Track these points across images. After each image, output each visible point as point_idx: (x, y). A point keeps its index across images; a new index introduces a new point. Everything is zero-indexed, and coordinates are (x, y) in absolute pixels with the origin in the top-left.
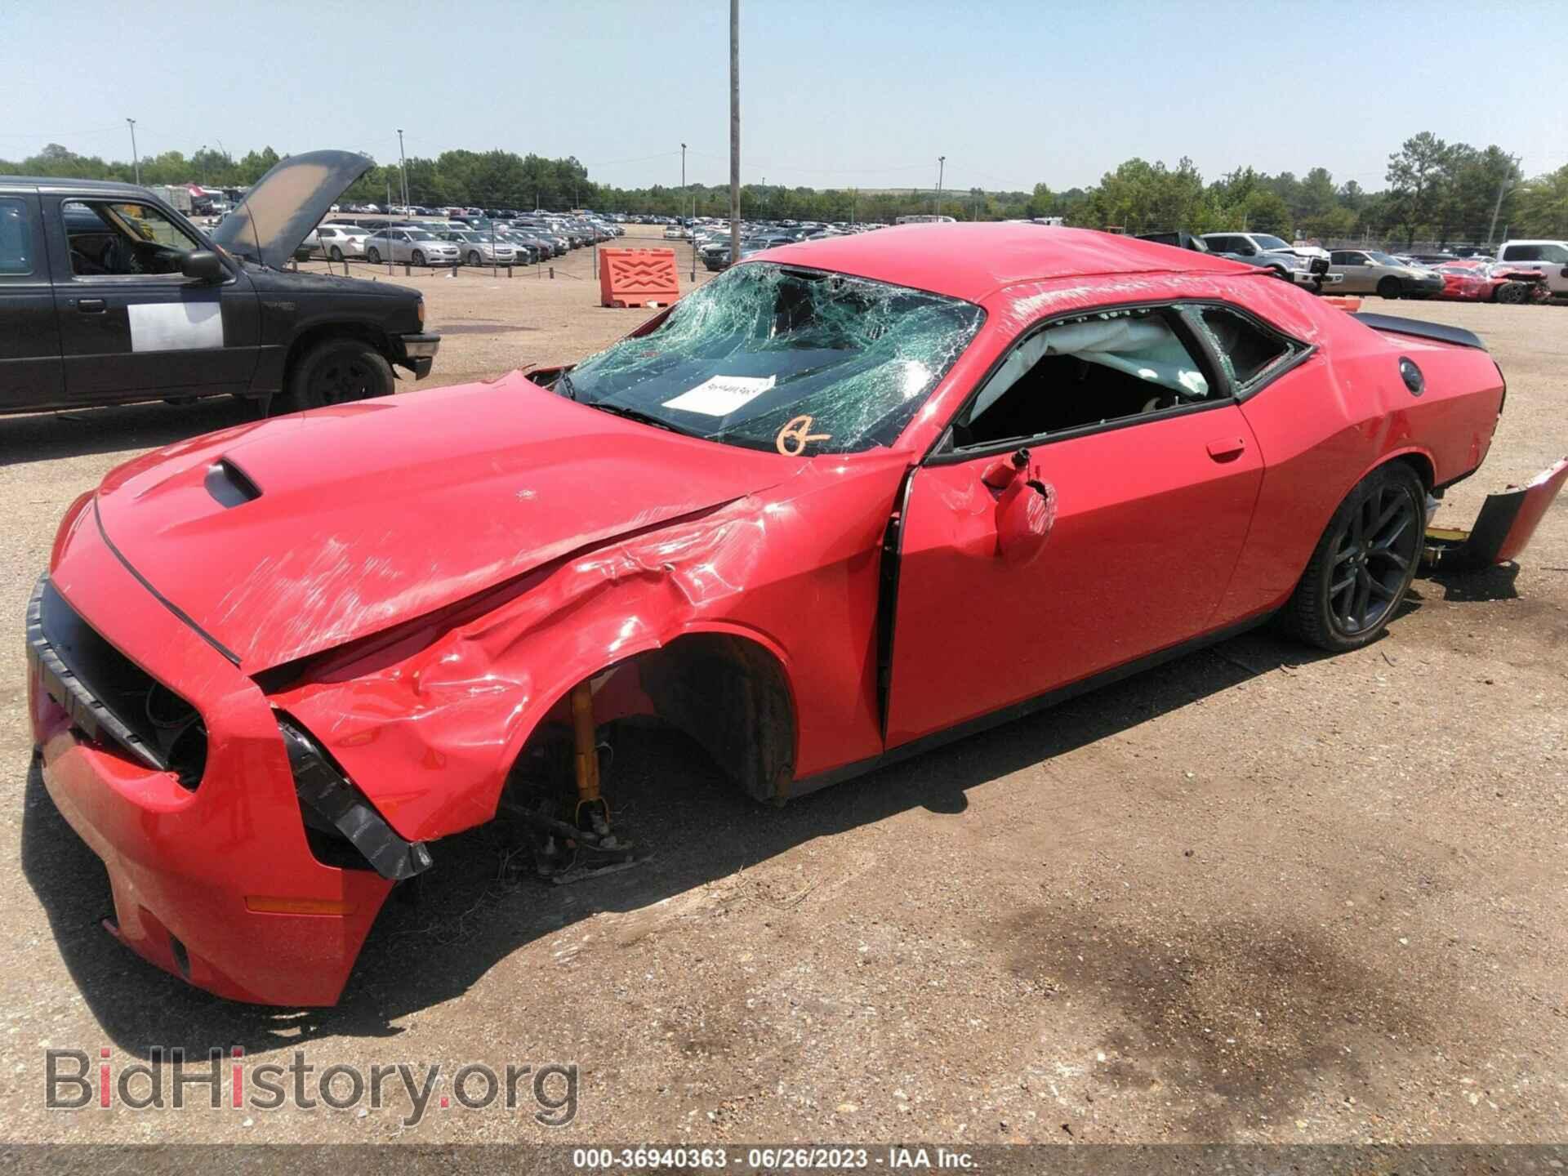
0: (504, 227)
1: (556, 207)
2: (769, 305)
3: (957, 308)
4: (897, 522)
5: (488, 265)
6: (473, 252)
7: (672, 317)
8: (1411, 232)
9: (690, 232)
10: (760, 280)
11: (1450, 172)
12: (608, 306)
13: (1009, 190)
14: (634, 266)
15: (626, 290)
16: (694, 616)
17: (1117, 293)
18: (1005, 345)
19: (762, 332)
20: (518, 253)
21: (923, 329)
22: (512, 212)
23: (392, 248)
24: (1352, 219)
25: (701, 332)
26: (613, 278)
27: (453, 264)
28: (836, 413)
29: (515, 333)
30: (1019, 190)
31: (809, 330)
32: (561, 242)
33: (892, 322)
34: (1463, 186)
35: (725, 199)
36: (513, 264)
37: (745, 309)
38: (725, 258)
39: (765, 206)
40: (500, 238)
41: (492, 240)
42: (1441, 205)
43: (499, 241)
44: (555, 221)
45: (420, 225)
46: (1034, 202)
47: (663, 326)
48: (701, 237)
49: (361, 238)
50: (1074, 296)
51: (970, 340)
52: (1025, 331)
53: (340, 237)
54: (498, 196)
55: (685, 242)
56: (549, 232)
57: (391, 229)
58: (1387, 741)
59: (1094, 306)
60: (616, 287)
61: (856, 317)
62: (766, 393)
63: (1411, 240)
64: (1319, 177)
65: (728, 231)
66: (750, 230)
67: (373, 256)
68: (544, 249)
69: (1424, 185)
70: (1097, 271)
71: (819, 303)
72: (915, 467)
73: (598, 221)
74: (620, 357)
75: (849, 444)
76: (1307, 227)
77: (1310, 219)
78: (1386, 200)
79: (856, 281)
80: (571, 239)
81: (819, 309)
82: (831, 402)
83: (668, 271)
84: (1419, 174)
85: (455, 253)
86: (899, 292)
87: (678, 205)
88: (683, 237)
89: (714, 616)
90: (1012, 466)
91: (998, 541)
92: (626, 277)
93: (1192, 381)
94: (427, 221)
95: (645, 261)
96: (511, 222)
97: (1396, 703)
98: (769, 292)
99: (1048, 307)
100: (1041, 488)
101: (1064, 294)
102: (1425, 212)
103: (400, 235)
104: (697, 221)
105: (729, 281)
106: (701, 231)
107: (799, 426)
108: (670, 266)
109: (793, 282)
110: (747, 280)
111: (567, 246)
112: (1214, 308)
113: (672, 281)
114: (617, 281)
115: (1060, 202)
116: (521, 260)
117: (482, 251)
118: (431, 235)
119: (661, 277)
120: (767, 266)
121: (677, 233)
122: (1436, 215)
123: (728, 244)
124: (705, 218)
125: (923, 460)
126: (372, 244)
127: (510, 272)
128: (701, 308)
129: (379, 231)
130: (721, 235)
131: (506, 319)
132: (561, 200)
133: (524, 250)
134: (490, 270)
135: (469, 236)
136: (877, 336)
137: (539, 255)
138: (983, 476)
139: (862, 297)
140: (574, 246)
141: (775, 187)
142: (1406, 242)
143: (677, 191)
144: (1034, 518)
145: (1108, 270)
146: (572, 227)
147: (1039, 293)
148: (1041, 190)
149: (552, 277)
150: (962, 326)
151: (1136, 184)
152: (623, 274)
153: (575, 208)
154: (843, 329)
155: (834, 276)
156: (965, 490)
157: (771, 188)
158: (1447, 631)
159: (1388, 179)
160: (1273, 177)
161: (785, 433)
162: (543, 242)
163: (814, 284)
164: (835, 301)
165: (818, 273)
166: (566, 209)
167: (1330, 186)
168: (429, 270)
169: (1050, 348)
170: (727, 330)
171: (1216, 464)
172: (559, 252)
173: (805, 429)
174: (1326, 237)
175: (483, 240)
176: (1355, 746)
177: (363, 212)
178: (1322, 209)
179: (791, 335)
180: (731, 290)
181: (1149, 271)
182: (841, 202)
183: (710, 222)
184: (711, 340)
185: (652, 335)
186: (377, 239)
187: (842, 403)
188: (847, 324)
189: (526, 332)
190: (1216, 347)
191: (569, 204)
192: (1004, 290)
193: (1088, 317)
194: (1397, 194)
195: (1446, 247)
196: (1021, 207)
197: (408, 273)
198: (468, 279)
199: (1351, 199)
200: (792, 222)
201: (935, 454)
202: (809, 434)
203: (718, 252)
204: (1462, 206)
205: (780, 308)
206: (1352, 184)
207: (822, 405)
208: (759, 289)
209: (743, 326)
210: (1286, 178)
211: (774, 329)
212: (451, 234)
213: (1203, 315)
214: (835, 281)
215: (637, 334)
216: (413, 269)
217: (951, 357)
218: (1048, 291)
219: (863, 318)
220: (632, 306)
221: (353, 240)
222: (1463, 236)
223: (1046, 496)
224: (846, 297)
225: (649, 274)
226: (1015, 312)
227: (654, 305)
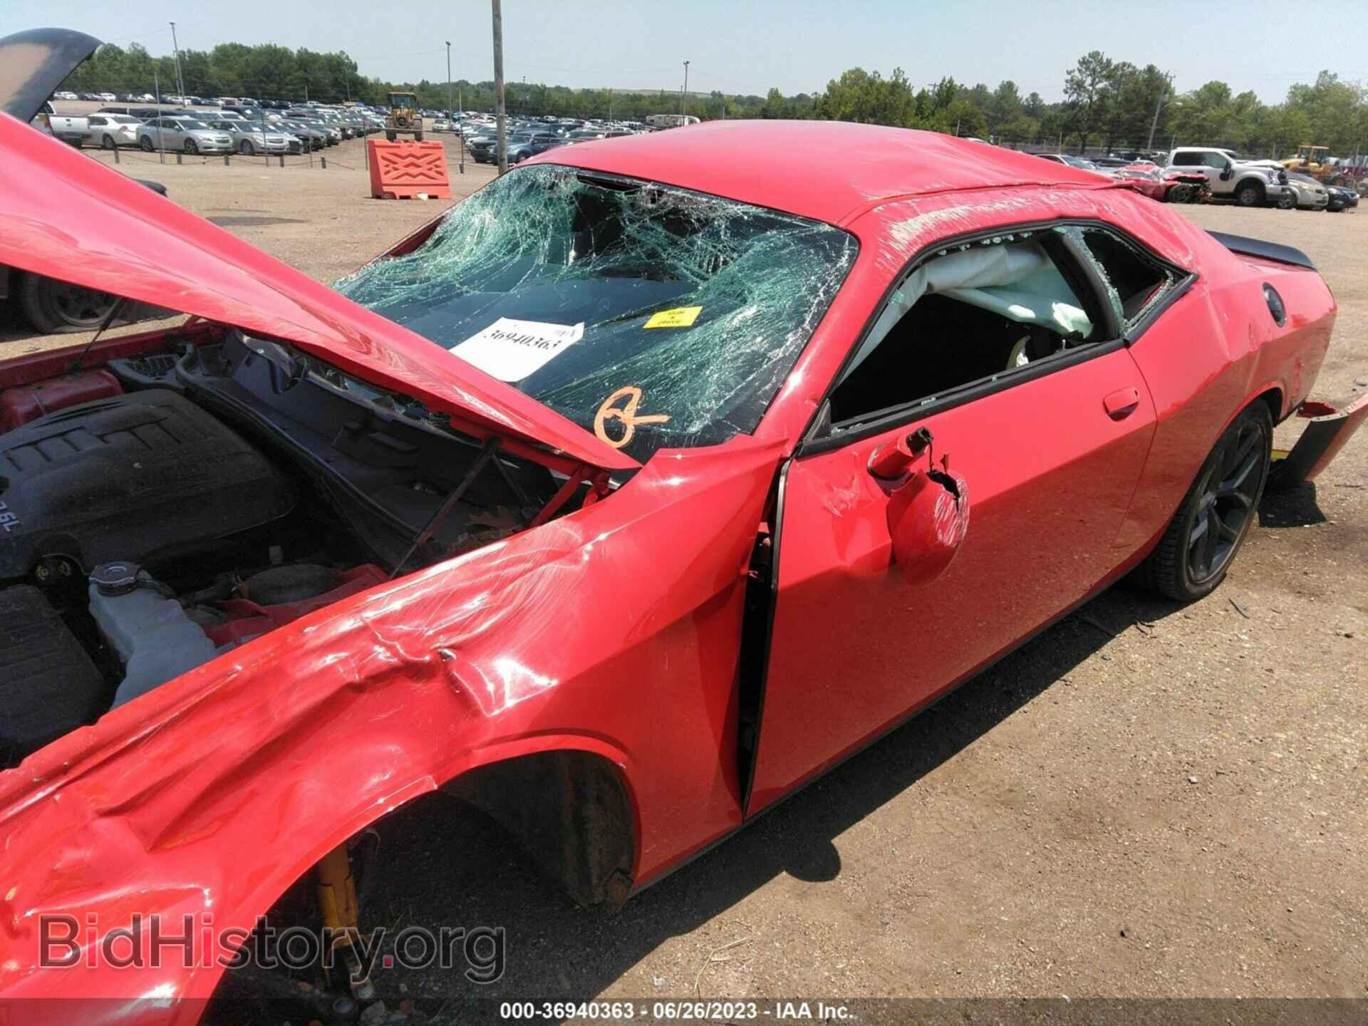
0: (274, 117)
1: (327, 98)
2: (563, 220)
3: (818, 233)
4: (767, 540)
5: (261, 154)
6: (245, 141)
7: (439, 231)
8: (1084, 138)
9: (457, 126)
10: (551, 188)
11: (1116, 86)
12: (379, 197)
13: (745, 94)
14: (403, 158)
15: (397, 182)
16: (489, 737)
17: (998, 212)
18: (887, 285)
19: (556, 256)
20: (290, 142)
21: (779, 263)
22: (285, 103)
23: (162, 137)
24: (1035, 126)
25: (479, 252)
26: (382, 170)
27: (226, 153)
28: (674, 383)
29: (282, 225)
30: (753, 94)
31: (620, 257)
32: (333, 133)
33: (733, 250)
34: (1126, 99)
35: (489, 94)
36: (287, 154)
37: (533, 225)
38: (491, 151)
39: (526, 103)
40: (272, 127)
41: (264, 129)
42: (1109, 116)
43: (271, 131)
44: (326, 110)
45: (193, 115)
46: (769, 104)
47: (429, 242)
48: (468, 130)
49: (133, 127)
50: (955, 217)
51: (843, 278)
52: (907, 265)
53: (112, 126)
54: (274, 86)
55: (452, 135)
56: (321, 122)
57: (160, 118)
58: (1282, 726)
59: (978, 230)
60: (385, 179)
61: (684, 242)
62: (572, 348)
63: (1084, 146)
64: (1008, 88)
65: (494, 125)
66: (514, 124)
67: (145, 144)
68: (317, 139)
69: (1095, 98)
70: (968, 186)
71: (632, 221)
72: (787, 459)
73: (369, 113)
74: (372, 286)
75: (695, 428)
76: (999, 133)
77: (1000, 127)
78: (1063, 111)
79: (680, 193)
80: (343, 130)
81: (631, 229)
82: (667, 368)
83: (437, 163)
84: (1091, 88)
85: (227, 141)
86: (738, 209)
87: (444, 99)
88: (451, 130)
89: (521, 731)
90: (907, 451)
91: (893, 551)
92: (396, 169)
93: (1069, 316)
94: (200, 110)
95: (414, 153)
96: (284, 112)
97: (1270, 670)
98: (564, 205)
99: (929, 232)
100: (951, 485)
101: (944, 214)
102: (1095, 120)
103: (172, 124)
104: (463, 115)
105: (510, 187)
106: (468, 125)
107: (622, 403)
108: (439, 159)
109: (591, 193)
110: (533, 188)
111: (339, 136)
112: (1093, 230)
113: (441, 174)
114: (387, 173)
115: (790, 105)
116: (294, 149)
117: (255, 141)
118: (203, 124)
119: (430, 169)
120: (560, 170)
121: (445, 126)
122: (1104, 124)
123: (495, 138)
124: (471, 113)
125: (796, 449)
126: (142, 133)
127: (282, 161)
128: (476, 221)
129: (150, 120)
130: (487, 129)
131: (272, 210)
132: (333, 92)
133: (296, 139)
134: (262, 159)
135: (241, 125)
136: (715, 269)
137: (313, 145)
138: (869, 464)
139: (689, 216)
140: (346, 137)
141: (537, 86)
142: (1080, 147)
143: (443, 86)
144: (944, 526)
145: (980, 184)
146: (344, 118)
147: (915, 214)
148: (774, 94)
149: (324, 166)
150: (828, 259)
151: (856, 91)
152: (392, 165)
153: (347, 100)
154: (664, 256)
155: (650, 186)
156: (848, 487)
157: (532, 86)
158: (1278, 566)
159: (1066, 92)
160: (970, 88)
161: (604, 412)
162: (315, 133)
163: (622, 196)
164: (652, 219)
165: (628, 181)
166: (338, 101)
167: (1016, 98)
168: (200, 159)
169: (930, 286)
170: (510, 251)
171: (1115, 423)
172: (332, 142)
173: (632, 406)
174: (1015, 141)
175: (255, 129)
176: (1251, 737)
177: (139, 102)
178: (1010, 117)
179: (596, 262)
180: (513, 199)
181: (1020, 185)
182: (598, 101)
183: (476, 117)
184: (491, 264)
185: (416, 255)
186: (149, 128)
187: (682, 367)
188: (670, 250)
189: (294, 225)
190: (1105, 279)
191: (341, 96)
192: (875, 210)
193: (970, 243)
194: (1073, 105)
195: (1112, 152)
196: (758, 109)
197: (179, 162)
198: (241, 168)
199: (1034, 109)
200: (552, 118)
201: (809, 439)
202: (638, 413)
203: (485, 145)
204: (1126, 116)
205: (579, 224)
206: (1034, 96)
207: (653, 372)
208: (550, 199)
209: (531, 247)
210: (980, 89)
211: (573, 253)
212: (223, 123)
213: (1085, 239)
214: (650, 192)
215: (397, 253)
216: (185, 158)
217: (820, 303)
218: (927, 212)
219: (692, 243)
220: (402, 198)
221: (125, 128)
222: (1126, 142)
223: (957, 495)
224: (666, 215)
225: (419, 166)
226: (896, 241)
227: (424, 197)
